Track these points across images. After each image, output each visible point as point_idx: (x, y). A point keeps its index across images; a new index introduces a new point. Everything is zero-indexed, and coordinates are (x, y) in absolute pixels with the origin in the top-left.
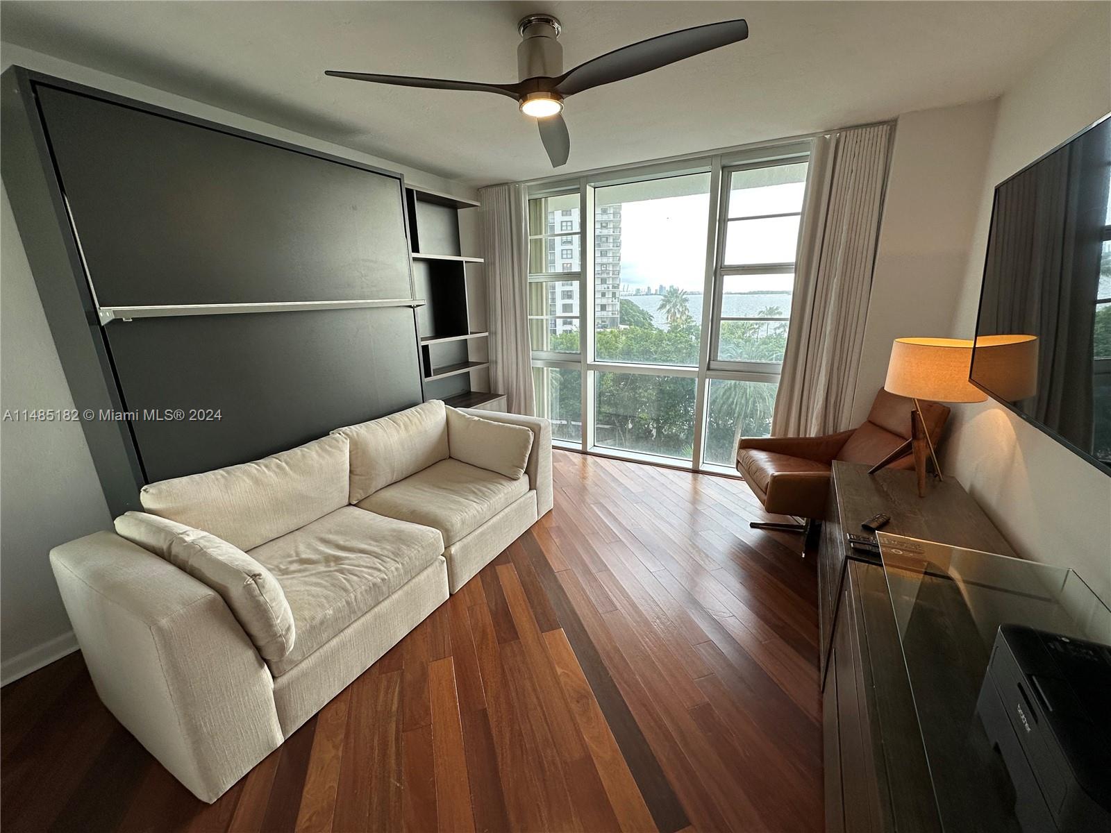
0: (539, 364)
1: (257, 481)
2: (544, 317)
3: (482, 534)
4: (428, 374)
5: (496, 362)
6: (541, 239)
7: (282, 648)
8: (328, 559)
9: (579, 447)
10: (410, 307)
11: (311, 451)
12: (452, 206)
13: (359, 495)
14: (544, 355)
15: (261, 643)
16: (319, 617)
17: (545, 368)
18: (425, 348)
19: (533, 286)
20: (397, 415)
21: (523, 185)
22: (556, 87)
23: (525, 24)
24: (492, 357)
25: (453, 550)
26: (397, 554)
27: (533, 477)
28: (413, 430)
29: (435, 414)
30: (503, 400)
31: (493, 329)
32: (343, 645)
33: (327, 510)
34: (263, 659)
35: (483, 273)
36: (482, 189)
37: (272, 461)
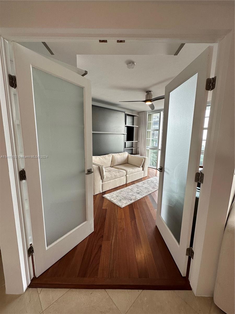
0: (148, 149)
1: (99, 159)
2: (150, 139)
3: (133, 175)
4: (125, 148)
5: (139, 148)
6: (151, 123)
7: (104, 178)
8: (108, 171)
9: (156, 168)
10: (124, 134)
11: (107, 156)
12: (133, 116)
13: (112, 165)
14: (149, 147)
15: (102, 176)
16: (108, 176)
17: (150, 150)
18: (125, 143)
19: (149, 132)
20: (119, 153)
21: (147, 112)
22: (150, 100)
23: (147, 92)
24: (138, 146)
25: (127, 175)
26: (118, 172)
27: (143, 168)
28: (122, 156)
29: (126, 154)
30: (140, 155)
31: (139, 141)
32: (110, 182)
33: (107, 166)
34: (102, 179)
35: (138, 129)
36: (139, 113)
37: (101, 156)
